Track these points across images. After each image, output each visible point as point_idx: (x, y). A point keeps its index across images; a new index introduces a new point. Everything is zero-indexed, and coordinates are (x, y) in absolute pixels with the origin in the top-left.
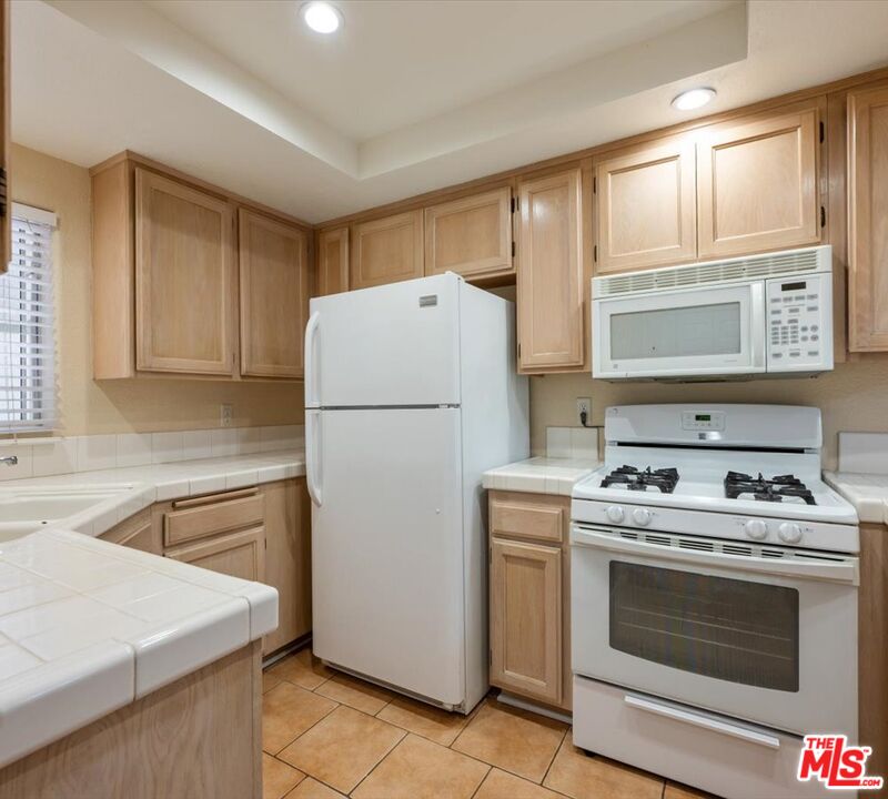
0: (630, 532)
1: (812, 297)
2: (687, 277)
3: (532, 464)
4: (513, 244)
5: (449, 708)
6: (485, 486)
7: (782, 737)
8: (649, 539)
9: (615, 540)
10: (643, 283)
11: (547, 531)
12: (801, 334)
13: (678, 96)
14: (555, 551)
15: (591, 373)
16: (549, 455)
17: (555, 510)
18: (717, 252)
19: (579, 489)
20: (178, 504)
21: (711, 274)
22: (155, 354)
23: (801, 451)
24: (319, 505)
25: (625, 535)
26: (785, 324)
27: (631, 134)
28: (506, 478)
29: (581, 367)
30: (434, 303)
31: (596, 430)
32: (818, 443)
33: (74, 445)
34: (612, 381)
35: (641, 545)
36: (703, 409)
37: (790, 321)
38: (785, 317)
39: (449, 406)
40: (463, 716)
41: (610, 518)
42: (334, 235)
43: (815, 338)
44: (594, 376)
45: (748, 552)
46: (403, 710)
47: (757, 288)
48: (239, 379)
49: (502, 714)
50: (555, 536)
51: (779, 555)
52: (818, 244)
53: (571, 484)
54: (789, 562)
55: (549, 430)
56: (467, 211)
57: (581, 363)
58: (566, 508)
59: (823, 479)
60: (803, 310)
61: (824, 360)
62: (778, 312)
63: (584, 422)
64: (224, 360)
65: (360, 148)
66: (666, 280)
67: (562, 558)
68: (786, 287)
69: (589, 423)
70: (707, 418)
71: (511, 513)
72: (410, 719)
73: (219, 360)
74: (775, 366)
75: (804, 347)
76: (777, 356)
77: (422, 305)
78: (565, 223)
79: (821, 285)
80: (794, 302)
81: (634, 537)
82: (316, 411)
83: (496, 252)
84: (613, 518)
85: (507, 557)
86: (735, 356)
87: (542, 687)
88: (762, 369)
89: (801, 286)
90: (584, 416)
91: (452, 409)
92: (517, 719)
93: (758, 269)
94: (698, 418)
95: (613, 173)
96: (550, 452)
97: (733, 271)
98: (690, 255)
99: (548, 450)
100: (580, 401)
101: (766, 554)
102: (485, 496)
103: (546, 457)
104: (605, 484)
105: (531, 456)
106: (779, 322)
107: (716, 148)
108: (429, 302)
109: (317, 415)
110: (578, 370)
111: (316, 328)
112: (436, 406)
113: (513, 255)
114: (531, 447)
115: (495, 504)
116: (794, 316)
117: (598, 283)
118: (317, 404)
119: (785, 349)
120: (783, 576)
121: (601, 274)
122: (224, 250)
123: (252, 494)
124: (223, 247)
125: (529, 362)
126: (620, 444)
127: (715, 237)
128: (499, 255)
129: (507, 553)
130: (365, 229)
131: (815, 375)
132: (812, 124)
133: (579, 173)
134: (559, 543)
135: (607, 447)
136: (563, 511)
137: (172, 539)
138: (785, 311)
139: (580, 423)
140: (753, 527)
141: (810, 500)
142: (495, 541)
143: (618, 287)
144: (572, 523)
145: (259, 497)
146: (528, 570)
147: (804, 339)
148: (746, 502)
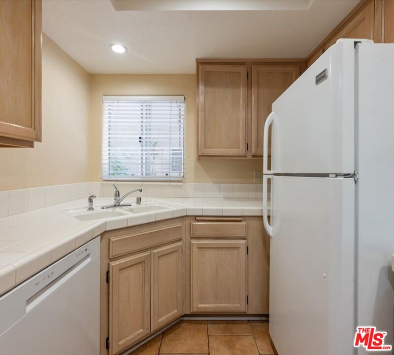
20: (197, 218)
22: (205, 147)
24: (272, 238)
33: (189, 186)
39: (337, 175)
48: (251, 158)
64: (241, 148)
73: (239, 148)
118: (273, 172)
122: (242, 91)
123: (240, 221)
124: (241, 89)
137: (194, 235)
145: (243, 223)
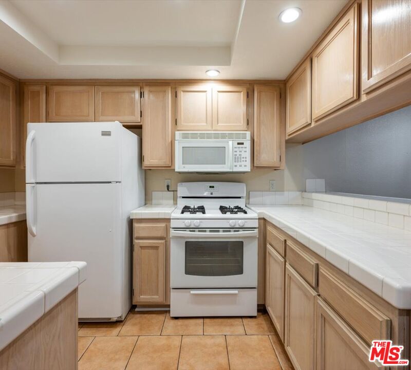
0: (192, 229)
1: (245, 148)
2: (209, 136)
3: (147, 207)
4: (141, 112)
5: (115, 319)
6: (131, 218)
7: (238, 290)
8: (199, 231)
9: (188, 233)
10: (194, 136)
11: (159, 234)
12: (242, 159)
13: (208, 71)
14: (163, 241)
15: (174, 169)
16: (153, 203)
17: (163, 225)
18: (218, 128)
19: (173, 215)
21: (216, 136)
23: (240, 198)
24: (34, 236)
25: (191, 231)
26: (238, 156)
27: (190, 78)
28: (141, 213)
29: (170, 167)
30: (110, 135)
31: (173, 192)
32: (245, 195)
34: (180, 173)
35: (197, 234)
36: (212, 184)
37: (240, 155)
38: (238, 153)
39: (117, 182)
40: (121, 321)
41: (185, 225)
42: (36, 88)
43: (246, 161)
44: (176, 171)
45: (230, 231)
46: (89, 329)
47: (230, 143)
49: (138, 315)
50: (163, 235)
51: (238, 231)
52: (246, 131)
53: (170, 214)
54: (241, 233)
55: (153, 193)
56: (118, 92)
57: (170, 165)
58: (167, 224)
59: (246, 206)
60: (243, 151)
61: (248, 169)
62: (236, 152)
63: (168, 189)
65: (61, 48)
66: (202, 136)
67: (166, 244)
68: (238, 144)
69: (170, 190)
70: (213, 187)
71: (144, 228)
72: (94, 331)
74: (235, 170)
75: (243, 163)
76: (236, 166)
77: (103, 135)
78: (164, 108)
79: (248, 144)
80: (241, 149)
81: (194, 231)
82: (33, 185)
83: (133, 114)
84: (187, 225)
85: (141, 247)
86: (223, 165)
87: (157, 298)
88: (231, 170)
89: (243, 144)
90: (168, 186)
91: (117, 184)
92: (146, 315)
93: (230, 136)
94: (210, 187)
95: (184, 91)
96: (154, 202)
97: (224, 136)
98: (210, 128)
99: (153, 201)
100: (166, 180)
101: (235, 231)
102: (131, 222)
103: (152, 204)
104: (182, 213)
105: (145, 204)
106: (236, 155)
107: (219, 92)
108: (106, 134)
109: (34, 187)
110: (169, 168)
111: (33, 140)
112: (110, 182)
113: (141, 116)
114: (145, 200)
115: (136, 225)
116: (240, 153)
117: (178, 134)
118: (33, 181)
119: (238, 164)
120: (239, 238)
121: (178, 130)
125: (148, 164)
126: (183, 197)
127: (218, 123)
128: (134, 116)
129: (141, 245)
130: (57, 89)
131: (244, 173)
132: (245, 92)
133: (170, 88)
134: (165, 238)
135: (178, 199)
136: (166, 225)
138: (238, 151)
139: (167, 190)
140: (231, 223)
141: (245, 213)
142: (136, 241)
143: (185, 136)
144: (171, 229)
146: (151, 251)
147: (243, 161)
148: (228, 215)
